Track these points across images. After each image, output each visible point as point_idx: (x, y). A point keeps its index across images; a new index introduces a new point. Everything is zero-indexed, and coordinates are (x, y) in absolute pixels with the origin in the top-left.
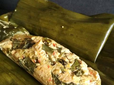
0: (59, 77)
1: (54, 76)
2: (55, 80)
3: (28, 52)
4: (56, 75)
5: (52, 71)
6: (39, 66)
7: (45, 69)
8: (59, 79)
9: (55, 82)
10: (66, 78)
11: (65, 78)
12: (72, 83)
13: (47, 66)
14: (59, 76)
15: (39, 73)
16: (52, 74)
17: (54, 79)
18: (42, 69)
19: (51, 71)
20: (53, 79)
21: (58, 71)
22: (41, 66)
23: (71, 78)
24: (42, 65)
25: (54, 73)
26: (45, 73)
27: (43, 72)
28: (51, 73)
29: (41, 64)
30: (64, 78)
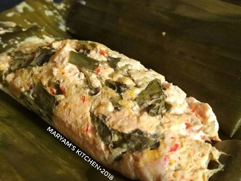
0: (108, 120)
1: (96, 120)
2: (97, 129)
3: (40, 72)
4: (100, 117)
5: (91, 108)
6: (63, 100)
7: (76, 105)
8: (108, 124)
9: (99, 133)
10: (123, 121)
11: (121, 121)
12: (137, 131)
13: (79, 98)
14: (108, 117)
15: (64, 116)
16: (92, 115)
17: (96, 126)
18: (69, 106)
19: (89, 109)
20: (93, 126)
21: (106, 107)
22: (67, 101)
23: (136, 120)
24: (68, 98)
25: (95, 113)
26: (76, 115)
27: (71, 112)
28: (91, 112)
29: (66, 95)
30: (118, 120)
